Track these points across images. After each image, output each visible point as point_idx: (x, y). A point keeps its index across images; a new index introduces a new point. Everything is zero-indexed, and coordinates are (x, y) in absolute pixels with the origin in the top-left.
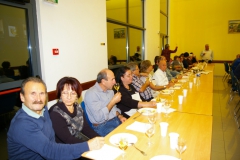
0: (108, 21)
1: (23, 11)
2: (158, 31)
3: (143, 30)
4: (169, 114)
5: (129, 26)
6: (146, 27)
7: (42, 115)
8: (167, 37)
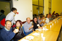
0: (33, 5)
1: (9, 3)
2: (48, 7)
3: (44, 7)
4: (46, 31)
5: (39, 6)
6: (44, 6)
7: (10, 30)
8: (51, 9)
